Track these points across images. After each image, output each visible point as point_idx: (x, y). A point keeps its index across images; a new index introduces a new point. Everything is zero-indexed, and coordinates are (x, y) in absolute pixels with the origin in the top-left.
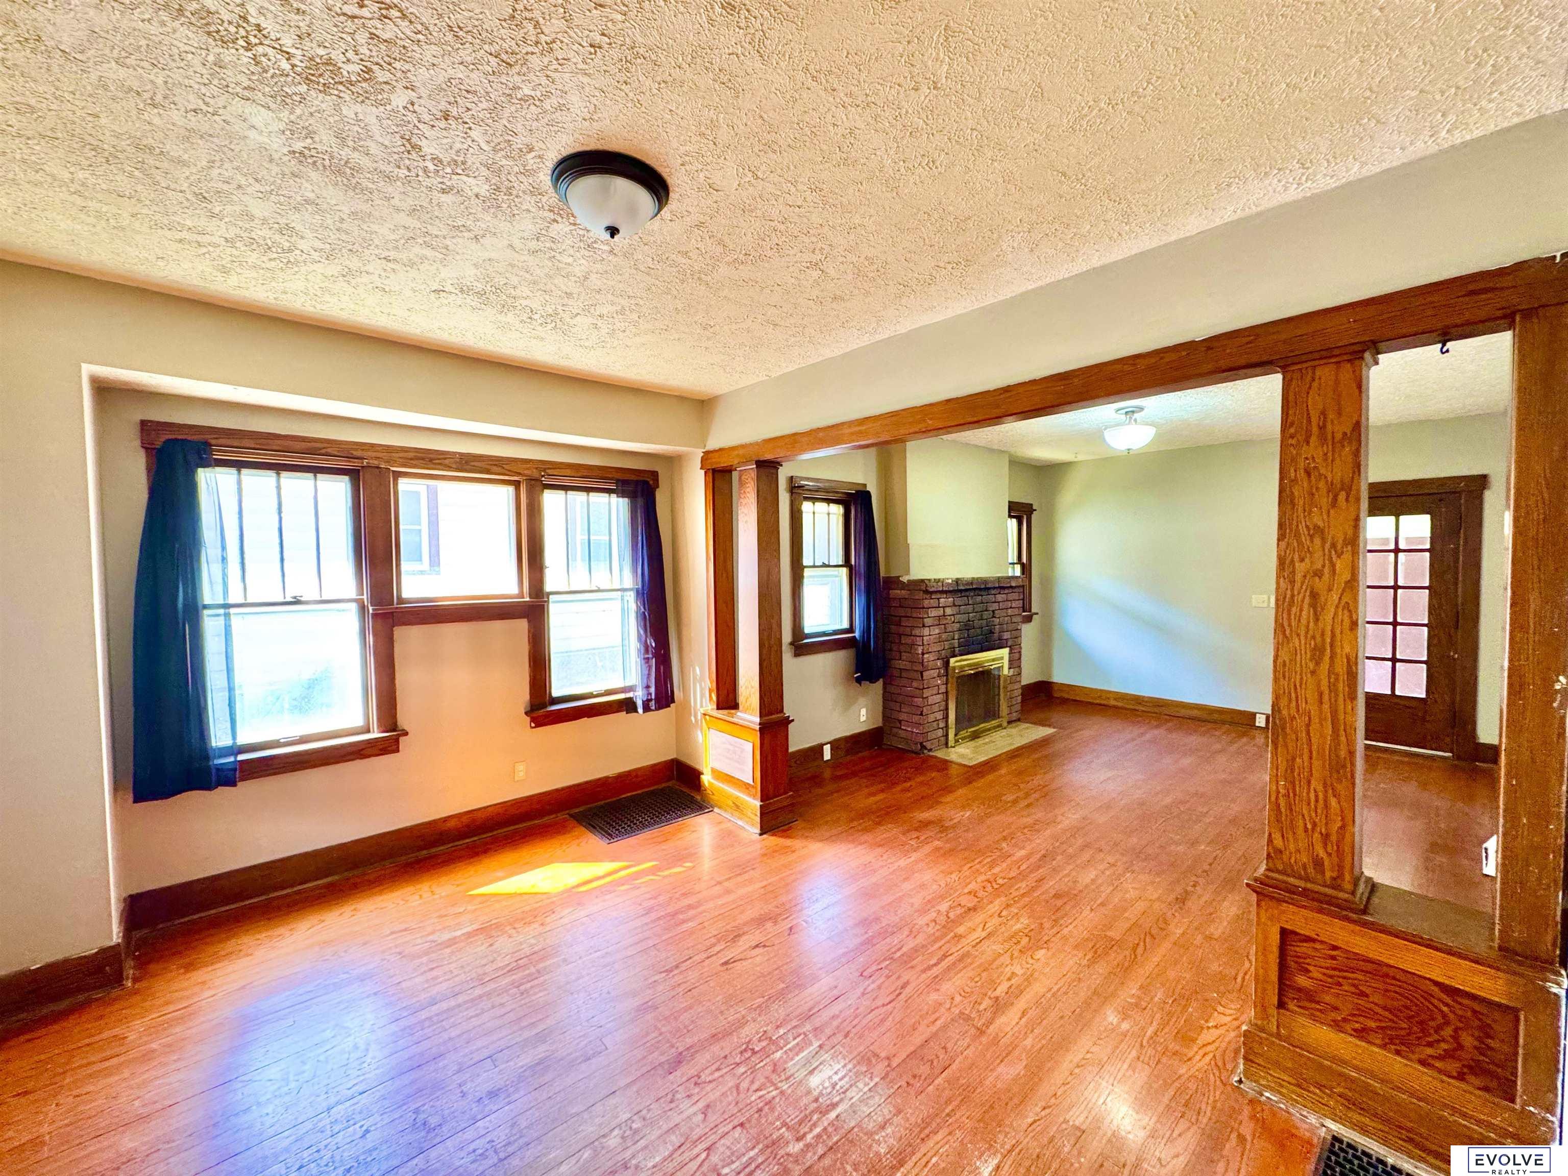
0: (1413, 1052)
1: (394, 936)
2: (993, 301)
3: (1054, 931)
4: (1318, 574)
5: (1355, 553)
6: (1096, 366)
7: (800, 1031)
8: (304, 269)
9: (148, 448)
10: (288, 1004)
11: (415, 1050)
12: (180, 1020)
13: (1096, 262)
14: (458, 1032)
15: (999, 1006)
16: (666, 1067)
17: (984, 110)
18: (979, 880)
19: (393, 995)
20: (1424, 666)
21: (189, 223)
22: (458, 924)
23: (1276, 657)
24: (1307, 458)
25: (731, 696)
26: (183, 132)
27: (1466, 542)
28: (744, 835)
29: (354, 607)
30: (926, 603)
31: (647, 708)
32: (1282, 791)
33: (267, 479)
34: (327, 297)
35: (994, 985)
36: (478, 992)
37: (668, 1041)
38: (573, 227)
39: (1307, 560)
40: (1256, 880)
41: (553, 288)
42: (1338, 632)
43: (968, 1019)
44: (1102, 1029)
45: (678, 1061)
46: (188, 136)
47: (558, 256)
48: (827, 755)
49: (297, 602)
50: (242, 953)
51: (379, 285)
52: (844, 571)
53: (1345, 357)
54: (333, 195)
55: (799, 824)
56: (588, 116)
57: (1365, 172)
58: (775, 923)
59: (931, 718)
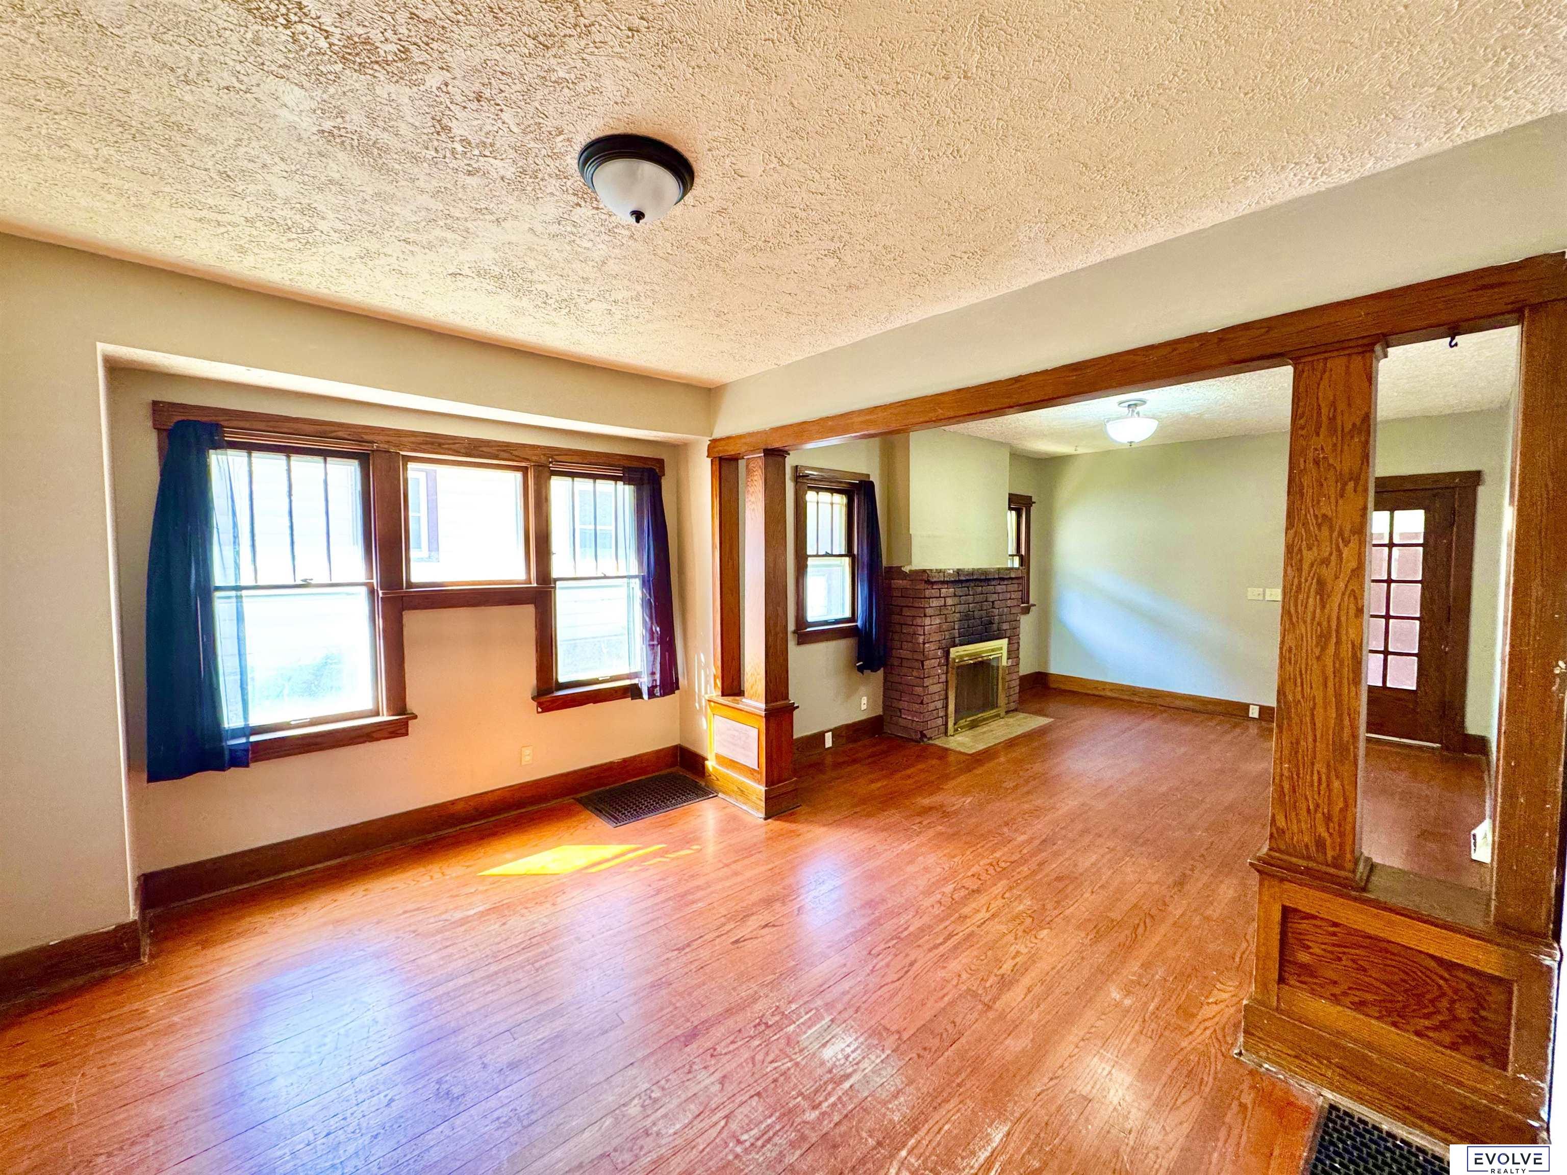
0: (1408, 1023)
1: (408, 915)
2: (1006, 291)
3: (1057, 912)
4: (1326, 562)
5: (1362, 543)
6: (1110, 356)
7: (812, 1006)
8: (322, 250)
9: (158, 428)
10: (305, 979)
11: (433, 1023)
12: (199, 995)
13: (1110, 254)
14: (476, 1007)
15: (1005, 984)
16: (683, 1039)
17: (1011, 100)
18: (981, 863)
19: (410, 971)
20: (1416, 659)
21: (210, 201)
22: (470, 904)
23: (1282, 642)
24: (1316, 449)
25: (735, 683)
26: (213, 110)
27: (1458, 537)
28: (748, 819)
29: (364, 590)
30: (928, 593)
31: (651, 695)
32: (1286, 773)
33: (277, 462)
34: (343, 279)
35: (999, 962)
36: (494, 968)
37: (683, 1016)
38: (595, 212)
39: (1315, 549)
40: (1259, 859)
41: (570, 273)
42: (1343, 619)
43: (975, 995)
44: (1106, 1005)
45: (692, 1036)
46: (219, 114)
47: (578, 241)
48: (829, 743)
49: (305, 585)
50: (257, 931)
51: (396, 267)
52: (847, 560)
53: (1356, 350)
54: (358, 176)
55: (804, 809)
56: (619, 100)
57: (1379, 168)
58: (784, 904)
59: (932, 706)
